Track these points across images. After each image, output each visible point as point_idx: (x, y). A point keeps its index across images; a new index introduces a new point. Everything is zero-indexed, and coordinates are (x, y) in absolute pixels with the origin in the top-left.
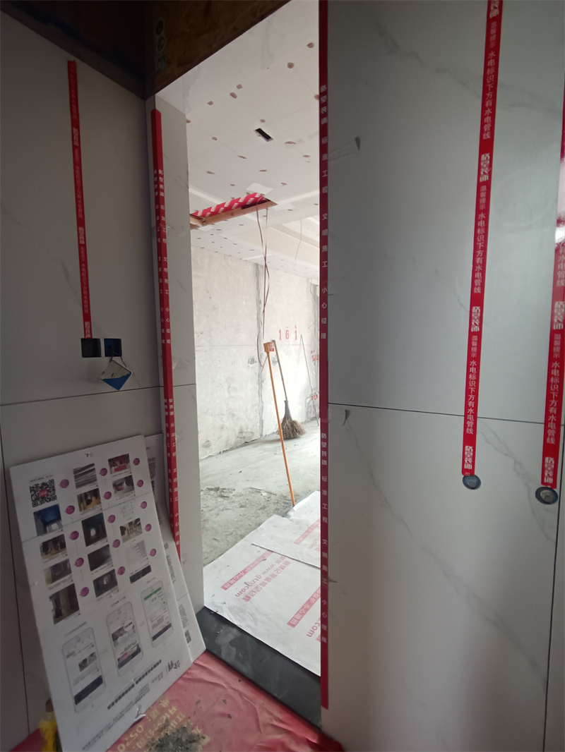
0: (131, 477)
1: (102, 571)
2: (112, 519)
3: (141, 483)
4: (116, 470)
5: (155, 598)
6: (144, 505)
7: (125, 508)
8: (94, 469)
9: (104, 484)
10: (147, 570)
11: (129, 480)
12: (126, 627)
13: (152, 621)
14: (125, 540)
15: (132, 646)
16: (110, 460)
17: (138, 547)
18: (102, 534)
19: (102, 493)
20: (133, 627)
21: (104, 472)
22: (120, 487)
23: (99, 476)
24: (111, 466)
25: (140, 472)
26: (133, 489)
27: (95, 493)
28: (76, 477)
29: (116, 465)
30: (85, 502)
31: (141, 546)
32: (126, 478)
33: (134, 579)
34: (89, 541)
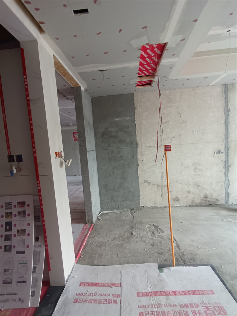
0: (25, 211)
1: (8, 243)
2: (15, 225)
3: (29, 215)
4: (20, 207)
5: (23, 266)
6: (29, 224)
7: (20, 223)
8: (12, 204)
9: (15, 211)
10: (23, 252)
11: (24, 212)
12: (10, 270)
13: (19, 275)
14: (18, 236)
15: (9, 279)
16: (18, 202)
17: (22, 241)
18: (10, 229)
19: (13, 214)
20: (12, 272)
21: (15, 206)
22: (20, 214)
23: (13, 207)
24: (18, 205)
25: (30, 210)
26: (25, 216)
27: (11, 213)
28: (6, 205)
29: (20, 205)
30: (7, 216)
31: (24, 241)
32: (23, 211)
33: (18, 252)
34: (6, 230)
